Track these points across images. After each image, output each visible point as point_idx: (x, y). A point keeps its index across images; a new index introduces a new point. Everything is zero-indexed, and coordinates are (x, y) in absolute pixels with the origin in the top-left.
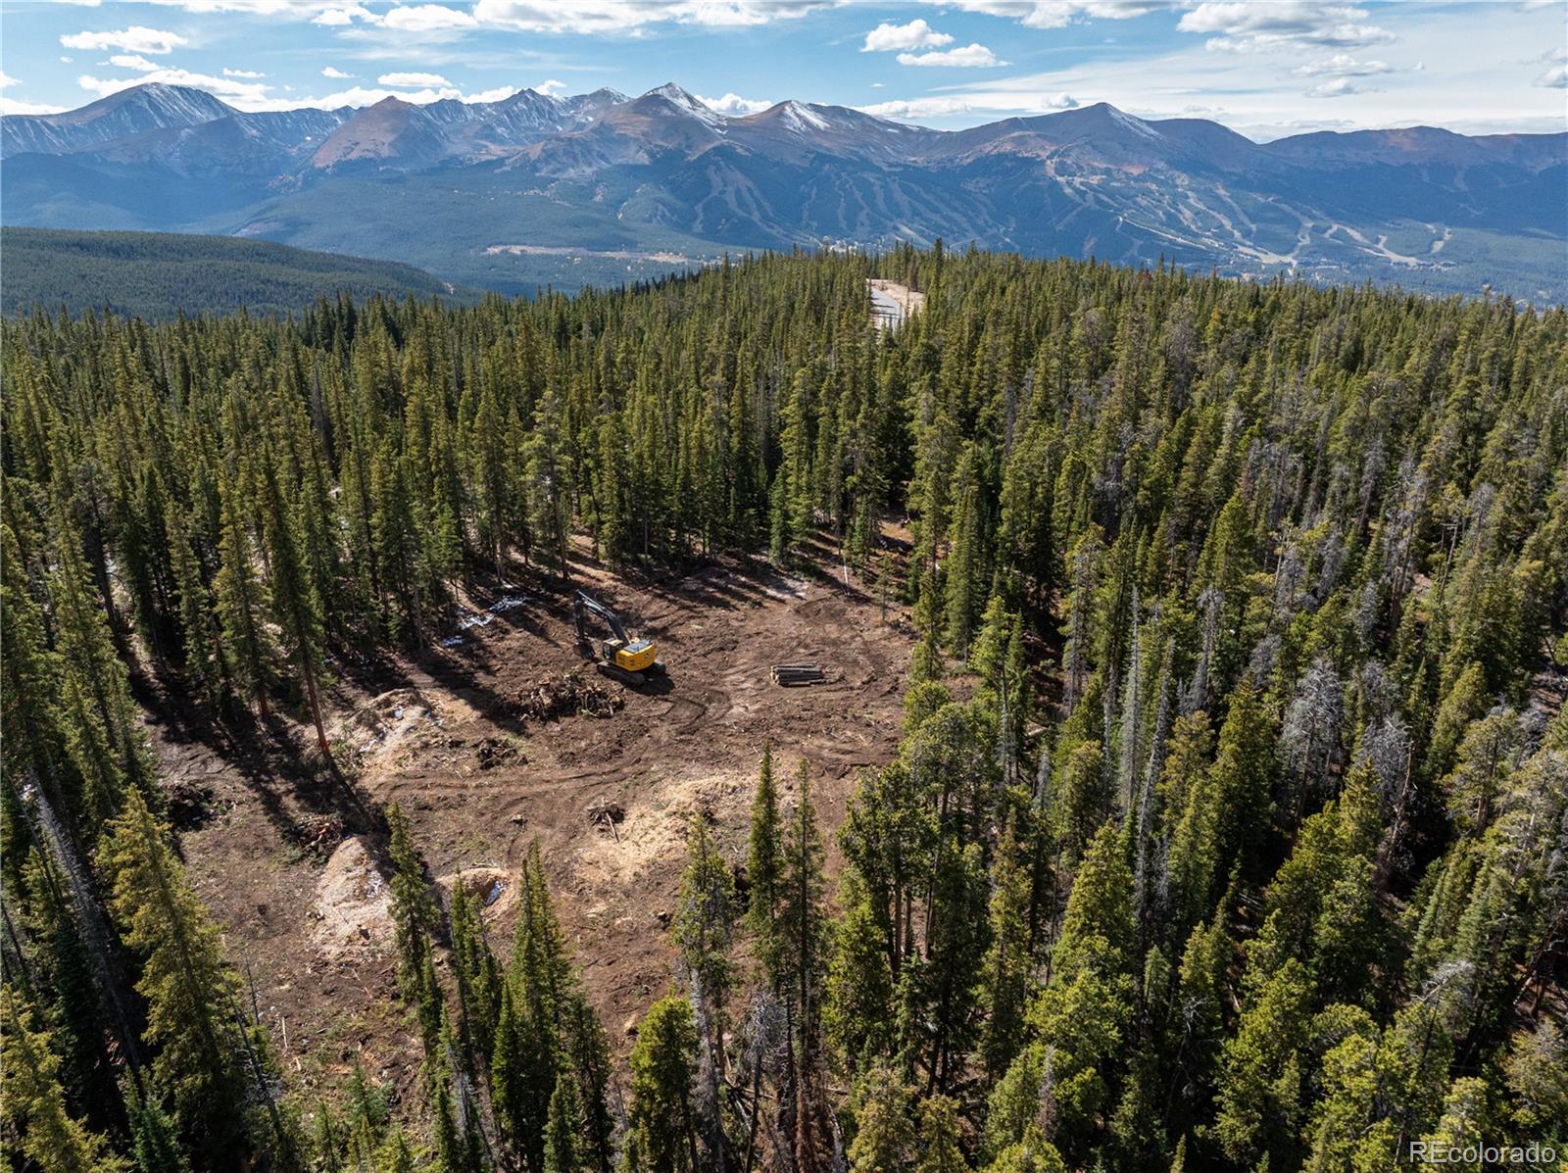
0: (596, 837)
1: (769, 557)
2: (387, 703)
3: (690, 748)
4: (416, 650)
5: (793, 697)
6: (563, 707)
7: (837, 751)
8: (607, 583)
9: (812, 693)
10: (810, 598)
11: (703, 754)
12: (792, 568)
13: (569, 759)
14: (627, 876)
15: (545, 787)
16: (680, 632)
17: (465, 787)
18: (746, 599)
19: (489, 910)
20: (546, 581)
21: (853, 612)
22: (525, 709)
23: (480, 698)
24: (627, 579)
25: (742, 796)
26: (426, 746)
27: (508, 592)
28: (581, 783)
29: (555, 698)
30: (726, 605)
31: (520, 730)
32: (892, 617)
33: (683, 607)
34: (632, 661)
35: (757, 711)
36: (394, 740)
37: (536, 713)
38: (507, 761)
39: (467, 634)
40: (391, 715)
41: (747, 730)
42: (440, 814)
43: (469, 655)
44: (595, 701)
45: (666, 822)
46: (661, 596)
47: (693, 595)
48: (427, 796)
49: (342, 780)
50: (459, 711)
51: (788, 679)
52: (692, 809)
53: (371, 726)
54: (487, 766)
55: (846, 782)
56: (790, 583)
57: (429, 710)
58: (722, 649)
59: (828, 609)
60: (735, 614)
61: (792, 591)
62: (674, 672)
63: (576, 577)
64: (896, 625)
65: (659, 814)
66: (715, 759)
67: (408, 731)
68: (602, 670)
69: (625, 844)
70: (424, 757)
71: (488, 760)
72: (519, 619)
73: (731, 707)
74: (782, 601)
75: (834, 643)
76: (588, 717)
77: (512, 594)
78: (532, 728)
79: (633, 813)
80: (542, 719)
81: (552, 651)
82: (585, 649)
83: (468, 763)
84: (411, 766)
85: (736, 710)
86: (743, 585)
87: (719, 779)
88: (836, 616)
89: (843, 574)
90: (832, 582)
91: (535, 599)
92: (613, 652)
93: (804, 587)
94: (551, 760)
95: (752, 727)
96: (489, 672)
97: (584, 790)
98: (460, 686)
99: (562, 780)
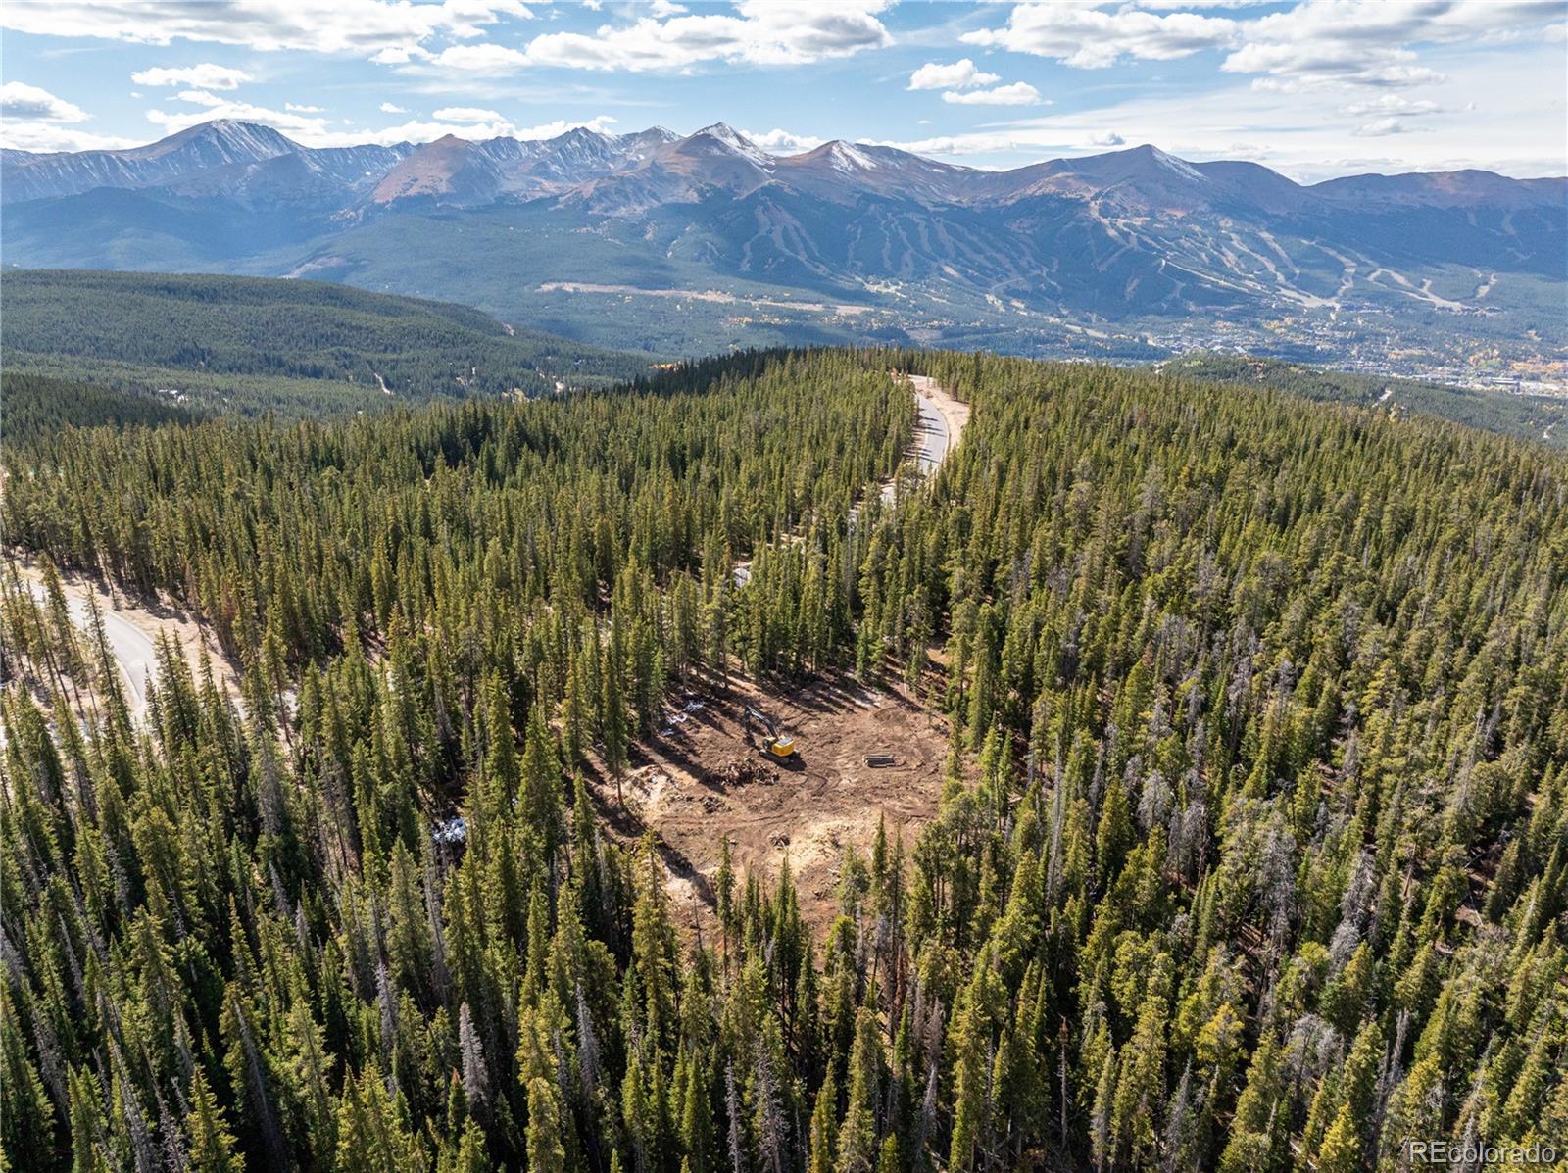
0: (776, 852)
1: (854, 675)
2: (647, 774)
3: (820, 804)
4: (647, 737)
5: (877, 775)
6: (745, 778)
7: (903, 808)
8: (754, 693)
9: (888, 772)
10: (883, 707)
11: (828, 808)
12: (870, 684)
13: (754, 809)
14: (797, 871)
15: (743, 825)
16: (805, 729)
17: (701, 823)
18: (843, 707)
20: (714, 689)
21: (910, 718)
22: (724, 779)
23: (695, 771)
24: (765, 689)
25: (853, 831)
26: (673, 799)
27: (691, 698)
28: (763, 823)
29: (741, 773)
30: (831, 711)
31: (722, 791)
32: (936, 722)
33: (804, 712)
34: (782, 750)
35: (856, 783)
36: (655, 796)
37: (731, 781)
38: (720, 809)
39: (674, 727)
40: (650, 781)
41: (852, 794)
42: (691, 838)
43: (680, 742)
44: (763, 775)
45: (813, 845)
46: (789, 703)
47: (809, 703)
48: (682, 828)
49: (634, 818)
50: (687, 779)
51: (873, 763)
52: (826, 839)
53: (641, 788)
54: (710, 812)
55: (909, 826)
56: (870, 695)
57: (670, 777)
58: (832, 742)
59: (895, 715)
60: (837, 718)
61: (871, 702)
62: (805, 757)
63: (731, 687)
64: (937, 728)
65: (809, 841)
66: (835, 811)
67: (662, 791)
68: (762, 755)
69: (793, 856)
70: (675, 806)
71: (710, 809)
72: (703, 717)
73: (841, 780)
74: (865, 709)
75: (900, 739)
76: (760, 784)
77: (696, 699)
78: (729, 790)
79: (794, 840)
80: (735, 785)
81: (730, 741)
82: (749, 740)
83: (700, 812)
84: (668, 811)
85: (844, 782)
86: (840, 696)
87: (840, 823)
88: (900, 720)
89: (903, 689)
90: (896, 695)
91: (710, 703)
92: (770, 744)
93: (879, 698)
94: (744, 809)
95: (854, 792)
96: (696, 754)
97: (765, 827)
98: (681, 762)
99: (753, 821)
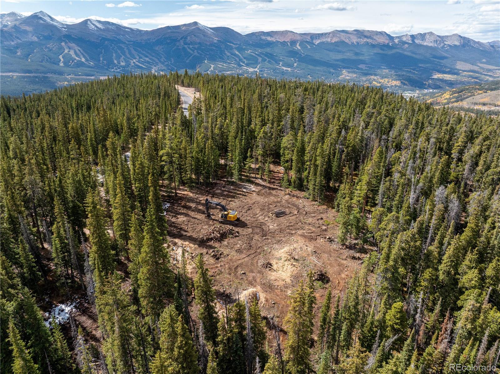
0: (269, 272)
3: (269, 241)
5: (283, 220)
6: (223, 236)
7: (309, 233)
8: (191, 195)
9: (287, 218)
10: (258, 191)
11: (275, 242)
12: (244, 182)
13: (239, 251)
14: (288, 280)
15: (240, 262)
17: (217, 267)
18: (240, 194)
19: (260, 301)
20: (169, 197)
21: (274, 192)
23: (191, 239)
24: (195, 192)
25: (297, 251)
26: (193, 257)
28: (249, 258)
30: (236, 197)
32: (286, 192)
33: (224, 199)
34: (232, 218)
35: (277, 226)
37: (216, 240)
38: (222, 256)
41: (281, 232)
42: (218, 277)
44: (231, 232)
45: (286, 263)
46: (212, 197)
47: (222, 195)
50: (191, 244)
51: (277, 215)
52: (289, 258)
54: (218, 259)
55: (318, 241)
57: (181, 246)
58: (249, 210)
59: (266, 193)
60: (241, 199)
61: (250, 189)
62: (243, 219)
63: (178, 195)
64: (289, 194)
65: (282, 261)
66: (280, 242)
69: (280, 272)
71: (217, 257)
72: (174, 211)
73: (269, 226)
74: (250, 193)
75: (278, 202)
76: (232, 237)
78: (218, 244)
79: (273, 262)
80: (219, 241)
82: (209, 217)
83: (210, 259)
85: (271, 227)
86: (234, 190)
87: (287, 248)
88: (270, 194)
89: (260, 182)
90: (259, 185)
91: (172, 204)
93: (253, 187)
94: (233, 253)
95: (281, 231)
96: (186, 231)
97: (252, 259)
98: (180, 237)
99: (243, 258)
